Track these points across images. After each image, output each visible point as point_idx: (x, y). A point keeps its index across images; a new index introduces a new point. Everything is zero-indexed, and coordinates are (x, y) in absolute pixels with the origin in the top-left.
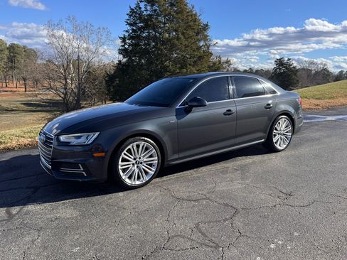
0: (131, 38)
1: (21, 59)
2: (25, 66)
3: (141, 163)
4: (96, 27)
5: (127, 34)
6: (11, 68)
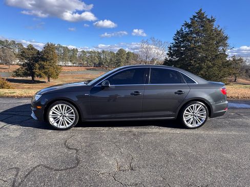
0: (174, 46)
1: (131, 59)
4: (163, 42)
5: (172, 45)
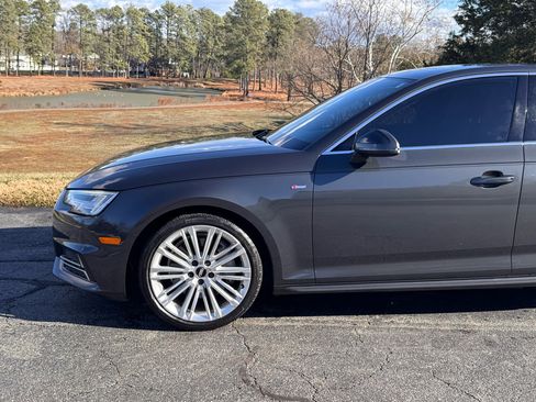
3: (211, 275)
6: (271, 55)
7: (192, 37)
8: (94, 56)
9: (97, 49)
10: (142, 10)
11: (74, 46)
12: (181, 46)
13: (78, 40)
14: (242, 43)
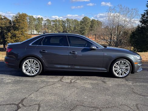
1: (95, 26)
2: (96, 29)
6: (91, 30)
7: (72, 26)
8: (50, 31)
9: (51, 29)
10: (62, 20)
11: (46, 29)
12: (70, 28)
13: (47, 27)
14: (84, 27)
